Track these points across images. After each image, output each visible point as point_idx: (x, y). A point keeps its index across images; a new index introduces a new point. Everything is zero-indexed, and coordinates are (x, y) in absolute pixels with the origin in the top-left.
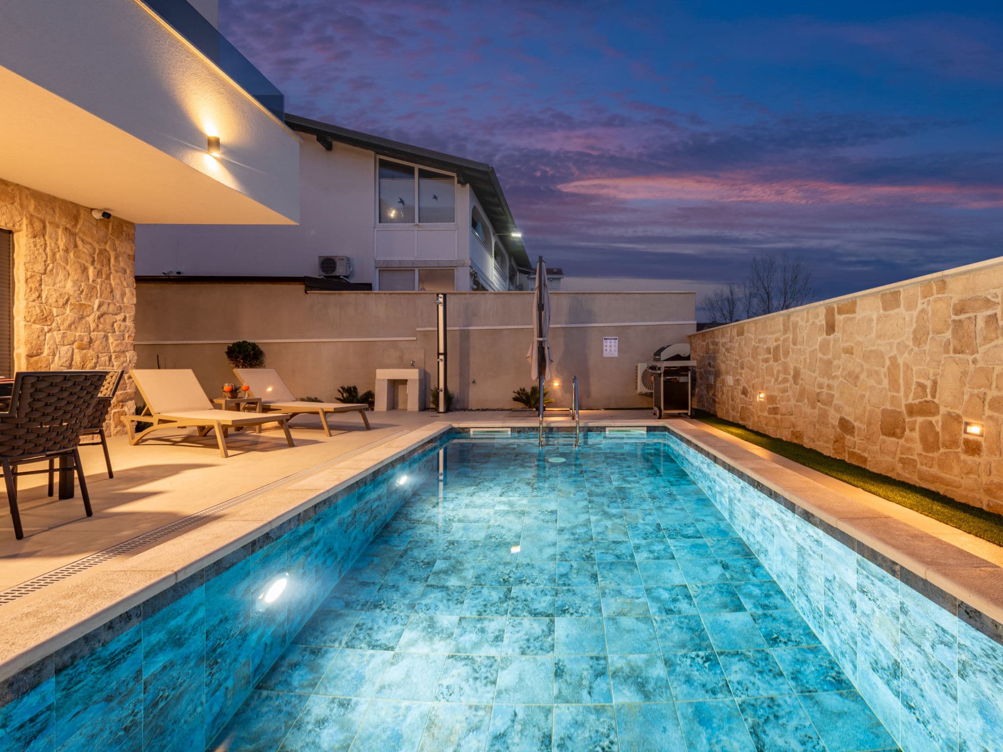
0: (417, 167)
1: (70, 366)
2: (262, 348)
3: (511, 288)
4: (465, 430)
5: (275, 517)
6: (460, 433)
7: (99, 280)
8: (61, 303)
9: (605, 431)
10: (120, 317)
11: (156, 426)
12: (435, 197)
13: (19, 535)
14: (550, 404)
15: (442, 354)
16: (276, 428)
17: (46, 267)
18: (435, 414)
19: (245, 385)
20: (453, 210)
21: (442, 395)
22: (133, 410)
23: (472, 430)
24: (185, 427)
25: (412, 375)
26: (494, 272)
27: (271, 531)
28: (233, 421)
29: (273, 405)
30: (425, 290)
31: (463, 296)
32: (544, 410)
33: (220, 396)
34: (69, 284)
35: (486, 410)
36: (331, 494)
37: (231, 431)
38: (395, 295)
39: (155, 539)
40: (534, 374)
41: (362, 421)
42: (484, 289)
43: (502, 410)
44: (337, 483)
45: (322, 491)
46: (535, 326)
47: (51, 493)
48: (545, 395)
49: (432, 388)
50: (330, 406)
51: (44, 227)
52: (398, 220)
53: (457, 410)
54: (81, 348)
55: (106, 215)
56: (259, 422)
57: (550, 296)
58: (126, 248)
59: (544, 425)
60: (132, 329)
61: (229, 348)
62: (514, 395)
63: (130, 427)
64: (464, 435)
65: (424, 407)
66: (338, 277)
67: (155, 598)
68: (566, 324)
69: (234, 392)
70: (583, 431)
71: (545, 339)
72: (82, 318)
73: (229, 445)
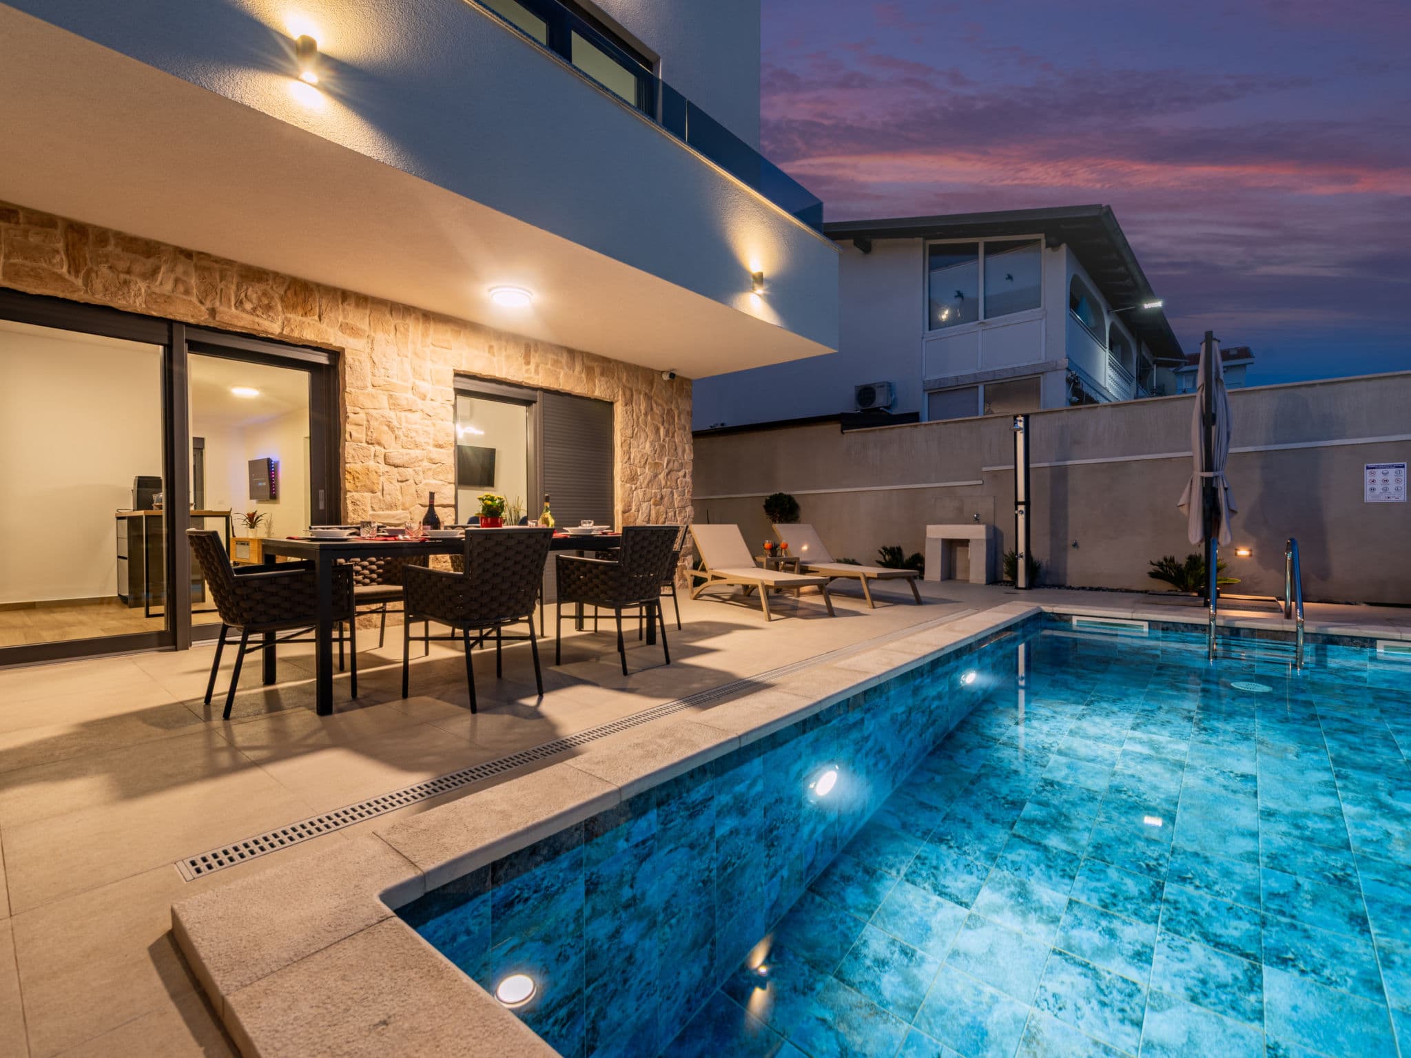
0: (981, 241)
1: (648, 522)
2: (798, 501)
3: (1141, 393)
4: (1063, 619)
5: (824, 696)
6: (1055, 621)
7: (667, 439)
8: (643, 461)
9: (1374, 646)
10: (681, 474)
11: (710, 582)
12: (1010, 277)
13: (625, 672)
14: (1229, 588)
15: (1021, 503)
16: (814, 593)
17: (633, 430)
18: (1012, 590)
19: (783, 542)
20: (1038, 289)
21: (1021, 563)
22: (691, 565)
23: (1075, 620)
24: (732, 585)
25: (976, 533)
26: (1110, 372)
27: (821, 712)
28: (776, 582)
29: (811, 566)
30: (992, 413)
31: (1056, 415)
32: (1218, 597)
33: (762, 554)
34: (648, 444)
35: (1098, 589)
36: (883, 680)
37: (772, 592)
38: (953, 425)
39: (719, 697)
40: (1195, 534)
41: (911, 592)
42: (1091, 400)
43: (1128, 591)
44: (889, 668)
45: (873, 675)
46: (1196, 452)
47: (641, 638)
48: (1218, 569)
49: (1007, 552)
50: (874, 571)
51: (632, 395)
52: (952, 322)
53: (1045, 586)
54: (656, 505)
55: (672, 376)
56: (797, 585)
57: (1229, 398)
58: (685, 405)
59: (1220, 622)
60: (690, 485)
61: (767, 501)
62: (1152, 568)
63: (690, 581)
64: (1062, 624)
65: (993, 579)
66: (877, 409)
67: (723, 757)
68: (1266, 444)
69: (774, 550)
70: (1314, 641)
71: (1217, 474)
72: (656, 476)
73: (774, 608)
